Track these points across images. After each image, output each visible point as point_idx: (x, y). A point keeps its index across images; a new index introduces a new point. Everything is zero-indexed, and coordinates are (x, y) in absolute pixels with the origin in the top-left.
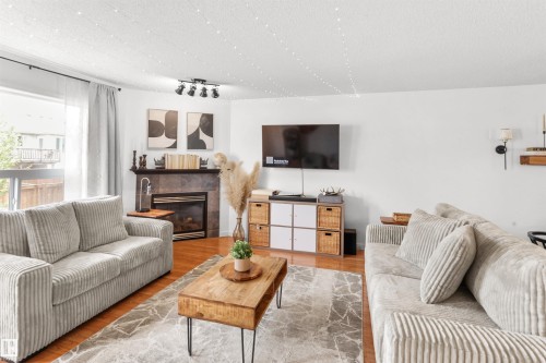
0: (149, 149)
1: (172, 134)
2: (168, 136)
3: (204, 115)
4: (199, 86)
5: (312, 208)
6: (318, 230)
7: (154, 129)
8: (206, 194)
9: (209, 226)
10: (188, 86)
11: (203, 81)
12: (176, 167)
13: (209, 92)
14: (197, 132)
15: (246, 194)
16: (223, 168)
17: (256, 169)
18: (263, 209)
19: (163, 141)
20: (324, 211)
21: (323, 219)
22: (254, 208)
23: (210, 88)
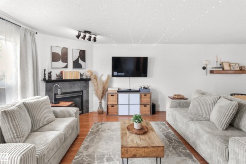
0: (52, 68)
1: (65, 60)
2: (63, 61)
3: (81, 51)
5: (138, 95)
6: (141, 105)
7: (55, 57)
8: (82, 91)
9: (84, 107)
10: (82, 35)
11: (89, 32)
12: (68, 78)
13: (92, 39)
14: (78, 59)
15: (104, 91)
19: (60, 64)
20: (143, 96)
21: (142, 99)
22: (110, 97)
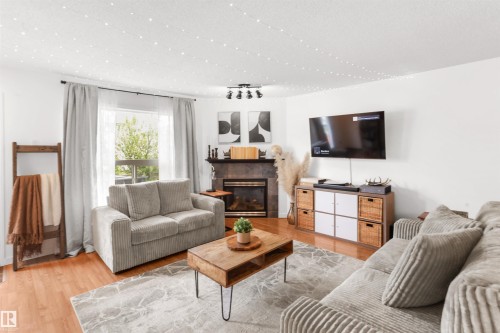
0: (221, 143)
1: (236, 130)
2: (233, 133)
3: (262, 113)
4: (244, 90)
5: (353, 198)
6: (359, 220)
7: (223, 128)
8: (266, 180)
9: (270, 207)
11: (248, 85)
12: (239, 157)
13: (254, 94)
14: (257, 128)
15: (297, 182)
16: (278, 159)
17: (307, 159)
18: (309, 195)
19: (230, 136)
20: (365, 201)
21: (364, 209)
22: (301, 194)
23: (253, 91)
